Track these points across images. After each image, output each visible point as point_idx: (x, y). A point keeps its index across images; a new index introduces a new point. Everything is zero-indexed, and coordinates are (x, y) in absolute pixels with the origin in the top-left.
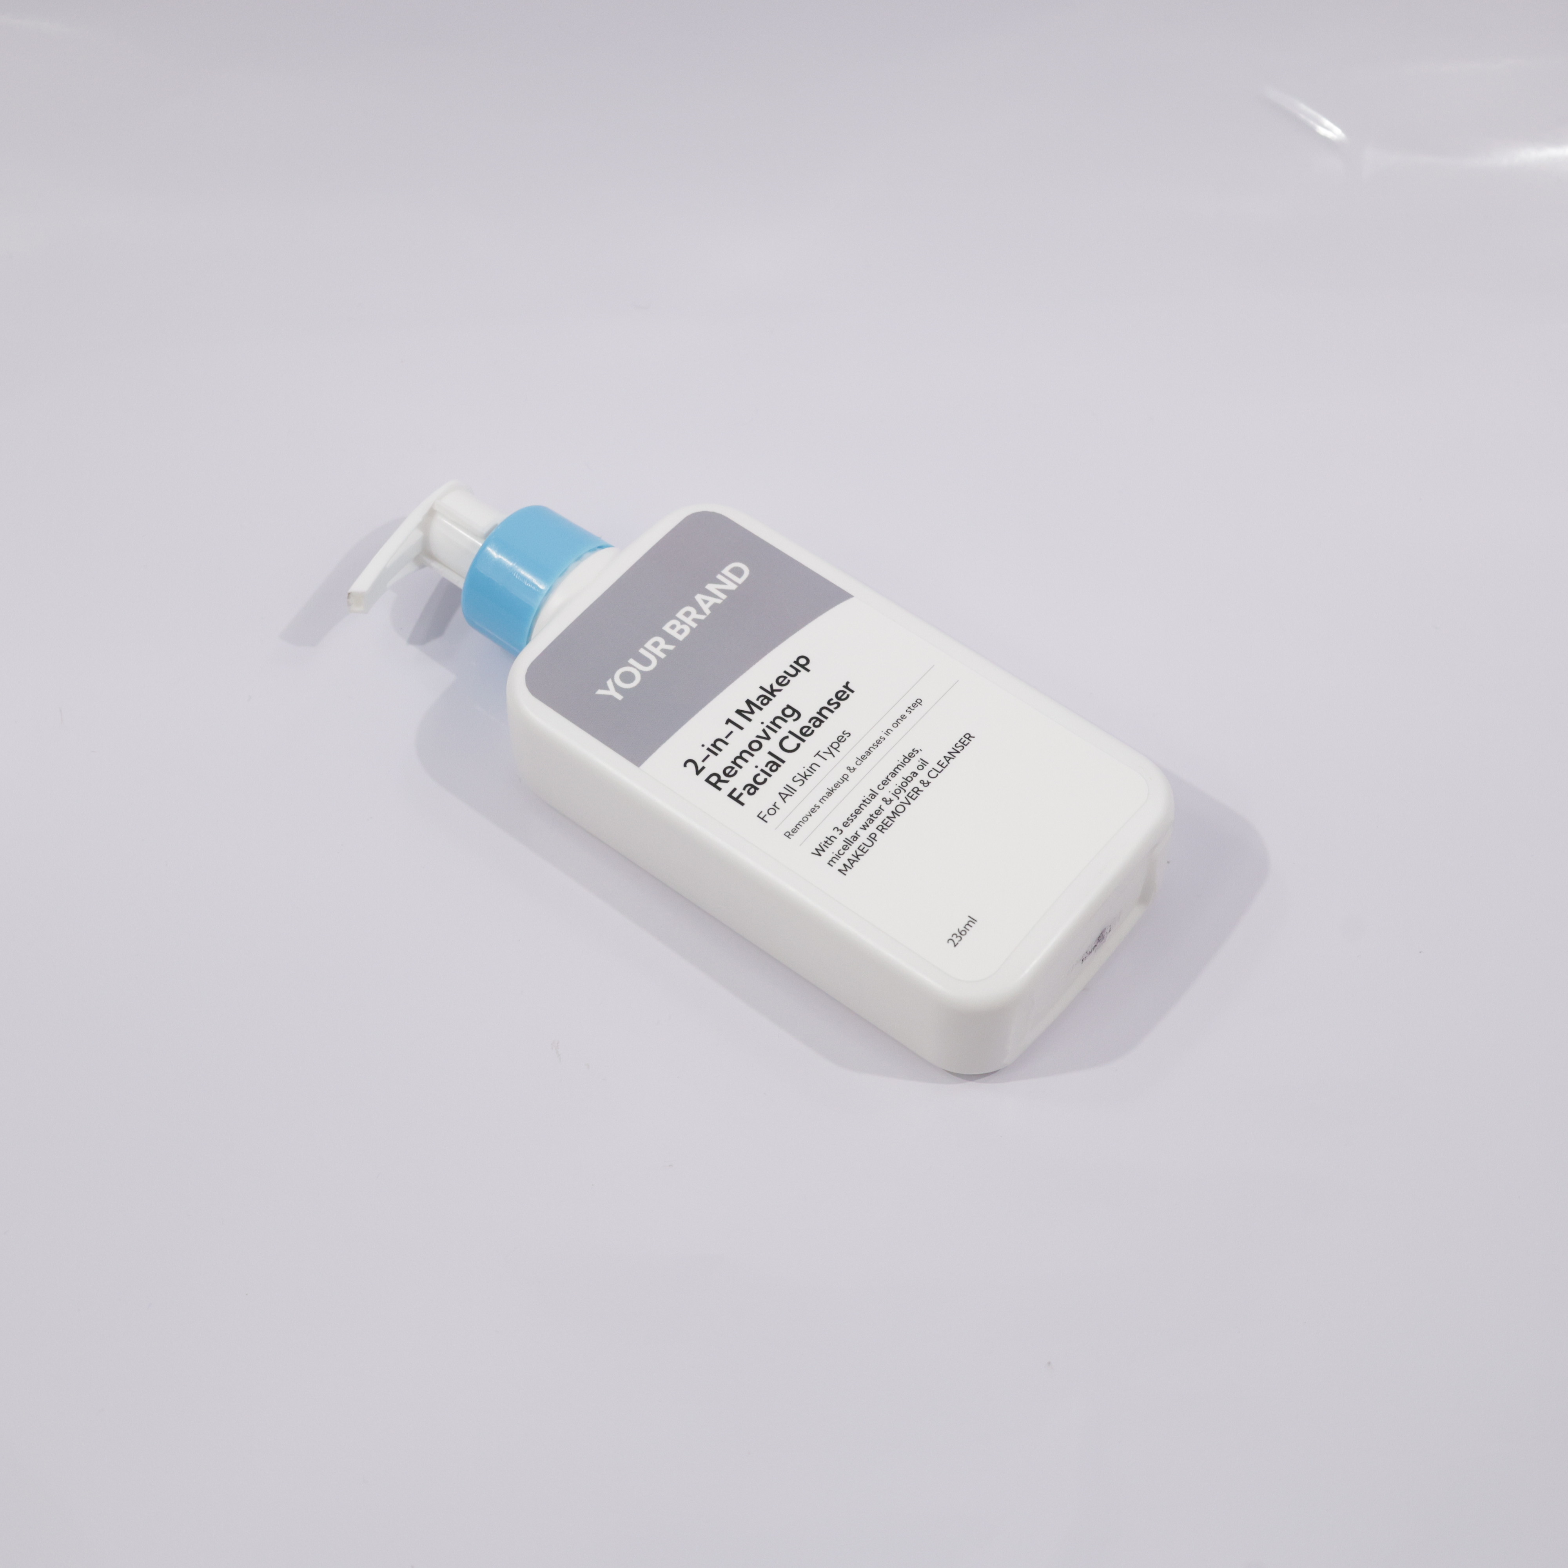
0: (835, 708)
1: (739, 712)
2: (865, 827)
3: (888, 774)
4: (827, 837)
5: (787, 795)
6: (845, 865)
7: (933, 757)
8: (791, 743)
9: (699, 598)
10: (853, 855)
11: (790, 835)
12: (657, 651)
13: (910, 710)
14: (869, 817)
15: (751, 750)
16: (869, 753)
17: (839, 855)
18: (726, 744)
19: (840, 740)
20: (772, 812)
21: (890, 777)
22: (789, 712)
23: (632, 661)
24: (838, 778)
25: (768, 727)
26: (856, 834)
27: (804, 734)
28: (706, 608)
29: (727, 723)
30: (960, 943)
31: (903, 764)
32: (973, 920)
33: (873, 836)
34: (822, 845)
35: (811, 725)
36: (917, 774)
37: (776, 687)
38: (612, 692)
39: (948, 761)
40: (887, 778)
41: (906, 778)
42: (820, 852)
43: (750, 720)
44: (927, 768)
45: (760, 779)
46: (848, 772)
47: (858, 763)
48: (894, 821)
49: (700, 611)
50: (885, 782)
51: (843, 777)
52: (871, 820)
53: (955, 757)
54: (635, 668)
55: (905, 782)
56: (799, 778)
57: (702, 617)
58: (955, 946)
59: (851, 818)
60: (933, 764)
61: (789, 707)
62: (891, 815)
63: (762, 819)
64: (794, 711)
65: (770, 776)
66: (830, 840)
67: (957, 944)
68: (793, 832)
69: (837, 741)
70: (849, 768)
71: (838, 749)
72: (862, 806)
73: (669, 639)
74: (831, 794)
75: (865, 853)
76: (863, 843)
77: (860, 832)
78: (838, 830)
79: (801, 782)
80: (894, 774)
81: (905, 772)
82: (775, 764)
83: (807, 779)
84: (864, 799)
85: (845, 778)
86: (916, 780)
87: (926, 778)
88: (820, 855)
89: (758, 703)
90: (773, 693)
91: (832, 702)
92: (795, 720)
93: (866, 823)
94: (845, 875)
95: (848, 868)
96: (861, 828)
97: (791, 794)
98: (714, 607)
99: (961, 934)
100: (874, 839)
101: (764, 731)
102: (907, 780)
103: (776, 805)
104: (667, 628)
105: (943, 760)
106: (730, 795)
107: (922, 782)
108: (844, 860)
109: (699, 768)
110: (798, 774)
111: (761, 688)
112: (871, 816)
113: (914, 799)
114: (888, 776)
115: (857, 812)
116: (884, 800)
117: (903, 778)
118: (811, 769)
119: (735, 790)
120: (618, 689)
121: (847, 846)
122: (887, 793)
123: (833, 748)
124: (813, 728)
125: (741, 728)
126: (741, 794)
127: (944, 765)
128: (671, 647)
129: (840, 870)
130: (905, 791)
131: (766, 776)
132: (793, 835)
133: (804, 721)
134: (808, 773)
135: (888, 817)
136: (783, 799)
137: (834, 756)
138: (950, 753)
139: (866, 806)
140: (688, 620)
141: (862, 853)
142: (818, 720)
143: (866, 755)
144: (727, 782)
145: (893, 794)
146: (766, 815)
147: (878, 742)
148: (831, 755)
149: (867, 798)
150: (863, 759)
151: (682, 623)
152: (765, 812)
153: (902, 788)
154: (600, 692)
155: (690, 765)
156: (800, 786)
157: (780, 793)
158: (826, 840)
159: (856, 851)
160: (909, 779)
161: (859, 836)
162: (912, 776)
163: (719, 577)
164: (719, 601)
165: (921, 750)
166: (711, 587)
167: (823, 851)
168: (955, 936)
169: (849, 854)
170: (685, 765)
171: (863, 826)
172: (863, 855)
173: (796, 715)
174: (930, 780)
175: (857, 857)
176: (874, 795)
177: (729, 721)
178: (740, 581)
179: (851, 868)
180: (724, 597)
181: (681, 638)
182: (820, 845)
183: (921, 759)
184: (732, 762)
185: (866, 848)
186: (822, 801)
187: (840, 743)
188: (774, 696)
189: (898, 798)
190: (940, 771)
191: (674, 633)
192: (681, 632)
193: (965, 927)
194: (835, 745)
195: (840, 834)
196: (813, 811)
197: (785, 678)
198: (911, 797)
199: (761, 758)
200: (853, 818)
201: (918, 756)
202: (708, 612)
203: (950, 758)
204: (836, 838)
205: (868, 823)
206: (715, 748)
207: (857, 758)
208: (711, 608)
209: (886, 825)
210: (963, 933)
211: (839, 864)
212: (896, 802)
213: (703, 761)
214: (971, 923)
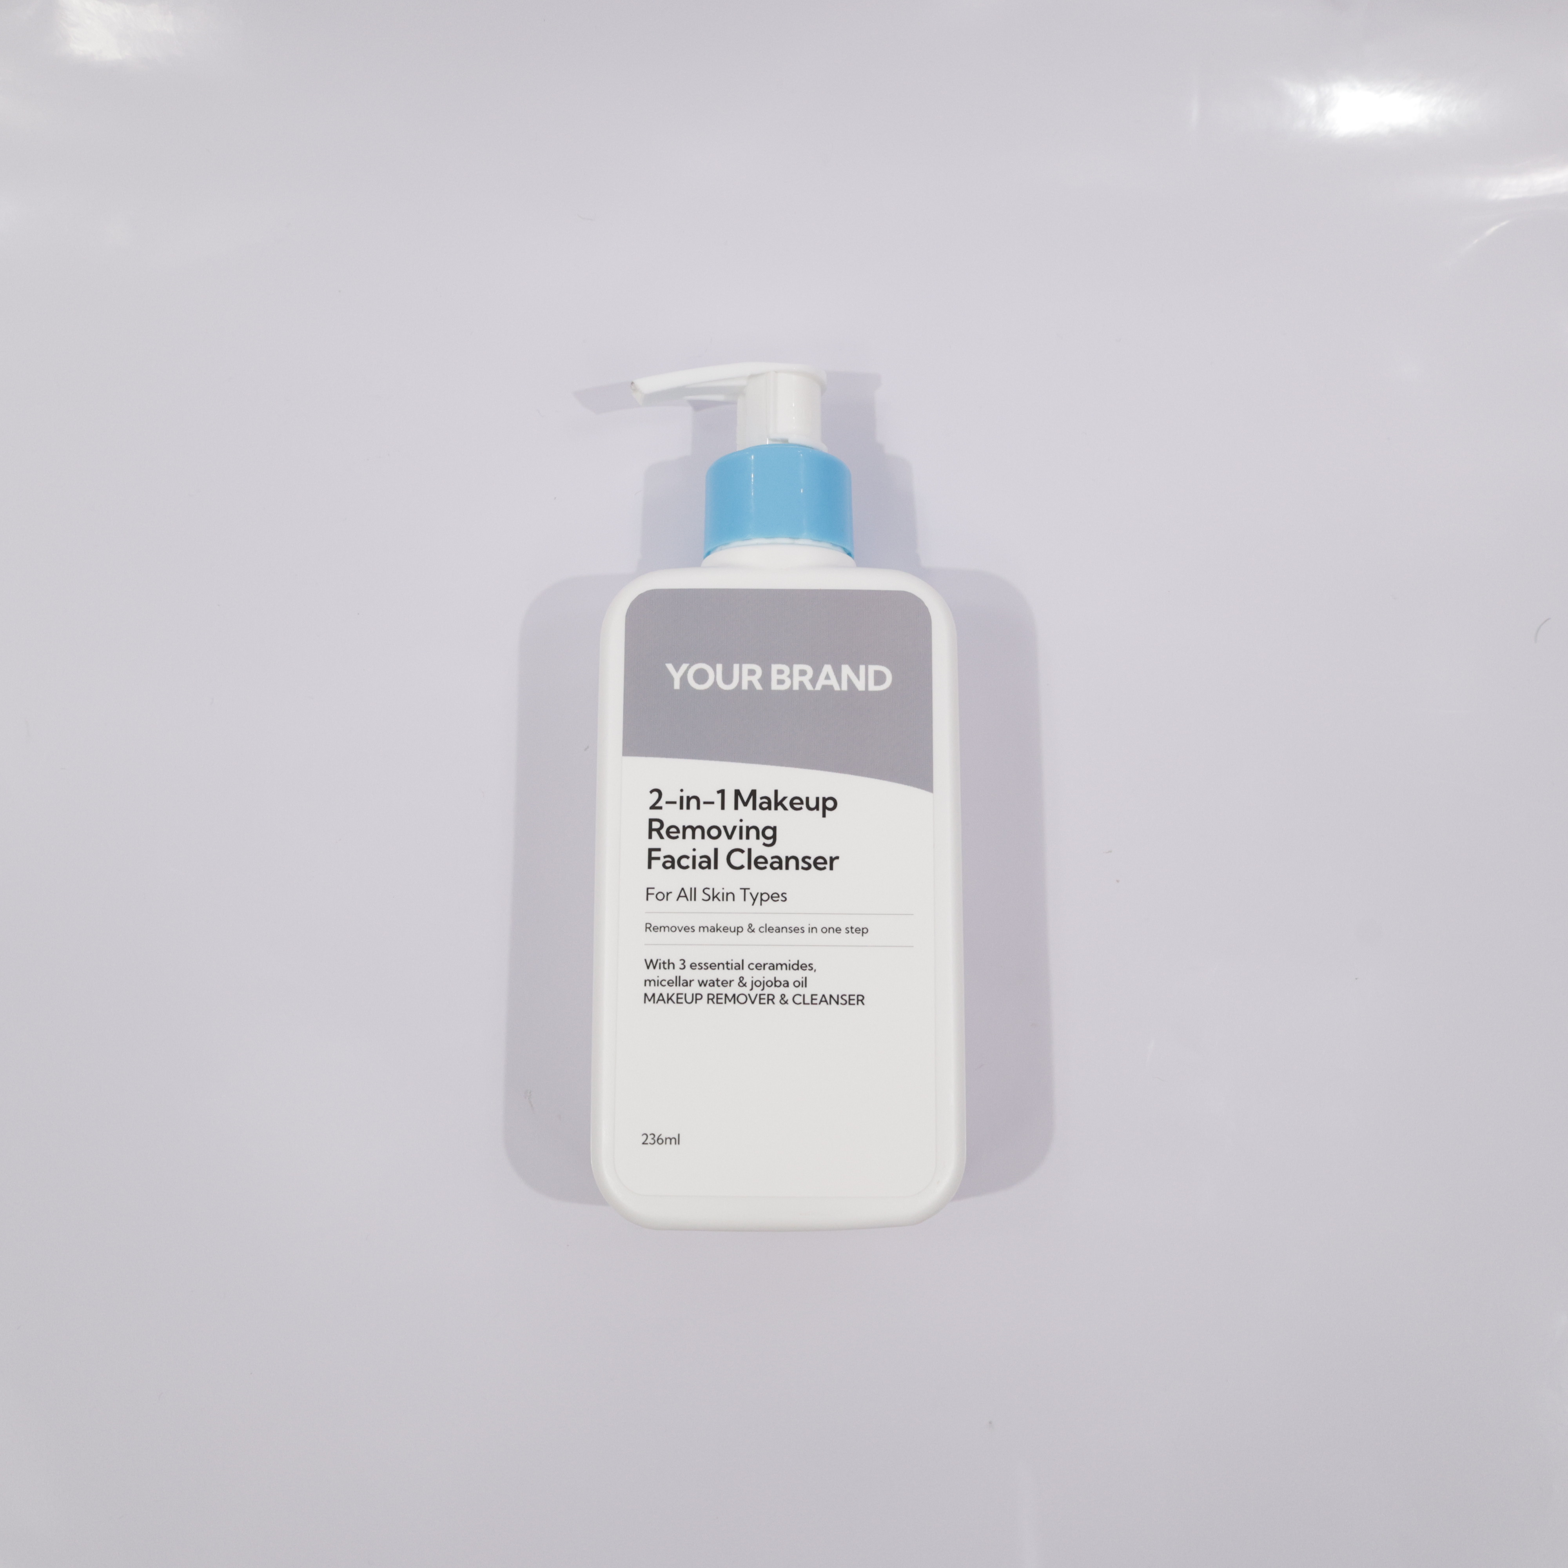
0: (803, 868)
1: (738, 793)
2: (702, 983)
3: (769, 963)
4: (669, 960)
5: (686, 896)
6: (654, 995)
7: (817, 985)
8: (739, 859)
9: (827, 669)
10: (668, 994)
11: (649, 928)
12: (746, 678)
13: (850, 930)
14: (715, 979)
15: (706, 833)
16: (779, 930)
17: (659, 983)
18: (698, 808)
19: (773, 897)
20: (660, 896)
21: (767, 967)
22: (769, 833)
23: (719, 667)
24: (733, 924)
25: (741, 828)
26: (691, 981)
27: (758, 863)
28: (821, 682)
29: (718, 792)
30: (649, 1145)
31: (789, 967)
32: (677, 1140)
33: (699, 997)
34: (659, 962)
35: (770, 861)
36: (788, 986)
37: (786, 803)
38: (677, 676)
39: (821, 1001)
40: (764, 965)
41: (777, 980)
42: (651, 965)
43: (736, 808)
44: (800, 990)
45: (684, 862)
46: (746, 927)
47: (762, 930)
48: (725, 1003)
49: (814, 681)
50: (758, 966)
51: (738, 928)
52: (713, 984)
53: (830, 1003)
54: (715, 675)
55: (772, 983)
56: (710, 892)
57: (809, 687)
58: (643, 1143)
59: (703, 965)
60: (807, 992)
61: (774, 829)
62: (730, 996)
63: (648, 894)
64: (774, 837)
65: (694, 867)
66: (668, 964)
67: (647, 1144)
68: (654, 929)
69: (770, 896)
70: (750, 926)
71: (763, 902)
72: (721, 966)
73: (766, 679)
74: (714, 931)
75: (678, 1003)
76: (685, 995)
77: (695, 984)
78: (683, 964)
79: (707, 898)
80: (773, 967)
81: (782, 975)
82: (709, 863)
83: (713, 900)
84: (730, 962)
85: (738, 930)
86: (782, 990)
87: (789, 997)
88: (648, 967)
89: (758, 801)
90: (778, 805)
91: (807, 860)
92: (765, 844)
93: (707, 981)
94: (645, 1002)
95: (652, 999)
96: (699, 981)
97: (689, 898)
98: (827, 689)
99: (658, 1140)
100: (696, 999)
101: (735, 828)
102: (775, 983)
103: (670, 895)
104: (775, 668)
105: (819, 998)
106: (650, 850)
107: (783, 996)
108: (658, 990)
109: (658, 805)
110: (713, 889)
111: (776, 792)
112: (718, 980)
113: (760, 1003)
114: (767, 964)
115: (713, 966)
116: (741, 979)
117: (775, 978)
118: (726, 896)
119: (659, 850)
120: (684, 678)
121: (673, 983)
122: (749, 975)
123: (761, 898)
124: (768, 865)
125: (723, 808)
126: (658, 858)
127: (814, 1002)
128: (758, 687)
129: (646, 995)
130: (763, 990)
131: (691, 865)
132: (651, 931)
133: (769, 853)
134: (720, 896)
135: (726, 995)
136: (679, 896)
137: (753, 905)
138: (831, 996)
139: (724, 969)
140: (797, 679)
141: (675, 1001)
142: (779, 864)
143: (775, 929)
144: (661, 837)
145: (752, 981)
146: (653, 894)
147: (796, 930)
148: (753, 901)
149: (732, 964)
150: (769, 930)
151: (791, 676)
152: (655, 891)
153: (764, 984)
154: (670, 667)
155: (656, 794)
156: (703, 900)
157: (683, 889)
158: (666, 961)
159: (673, 994)
160: (778, 984)
161: (690, 985)
162: (783, 983)
163: (862, 668)
164: (837, 688)
165: (815, 971)
166: (846, 670)
167: (654, 967)
168: (652, 1136)
169: (666, 990)
170: (651, 792)
171: (703, 981)
172: (674, 1003)
173: (770, 842)
174: (790, 1002)
175: (668, 1000)
176: (739, 967)
177: (722, 792)
178: (872, 687)
179: (654, 1002)
180: (845, 687)
181: (775, 686)
182: (657, 960)
183: (806, 978)
184: (684, 827)
185: (683, 1001)
186: (702, 929)
187: (770, 898)
188: (776, 809)
189: (752, 989)
190: (806, 1002)
191: (775, 677)
192: (781, 682)
193: (666, 1139)
194: (765, 897)
195: (681, 969)
196: (686, 929)
197: (802, 803)
198: (760, 999)
199: (705, 847)
200: (704, 967)
201: (807, 973)
202: (818, 687)
203: (826, 1001)
204: (674, 968)
205: (708, 982)
206: (685, 802)
207: (766, 925)
208: (824, 687)
209: (717, 999)
210: (660, 1141)
211: (650, 990)
212: (746, 990)
213: (667, 803)
214: (673, 1141)
